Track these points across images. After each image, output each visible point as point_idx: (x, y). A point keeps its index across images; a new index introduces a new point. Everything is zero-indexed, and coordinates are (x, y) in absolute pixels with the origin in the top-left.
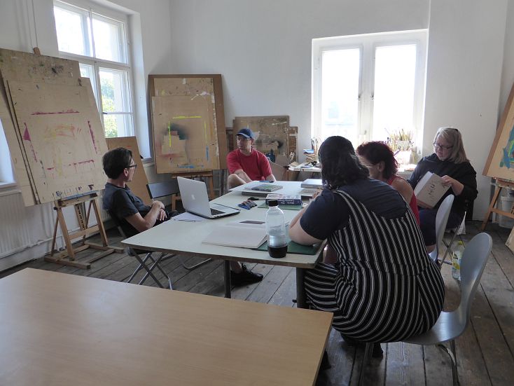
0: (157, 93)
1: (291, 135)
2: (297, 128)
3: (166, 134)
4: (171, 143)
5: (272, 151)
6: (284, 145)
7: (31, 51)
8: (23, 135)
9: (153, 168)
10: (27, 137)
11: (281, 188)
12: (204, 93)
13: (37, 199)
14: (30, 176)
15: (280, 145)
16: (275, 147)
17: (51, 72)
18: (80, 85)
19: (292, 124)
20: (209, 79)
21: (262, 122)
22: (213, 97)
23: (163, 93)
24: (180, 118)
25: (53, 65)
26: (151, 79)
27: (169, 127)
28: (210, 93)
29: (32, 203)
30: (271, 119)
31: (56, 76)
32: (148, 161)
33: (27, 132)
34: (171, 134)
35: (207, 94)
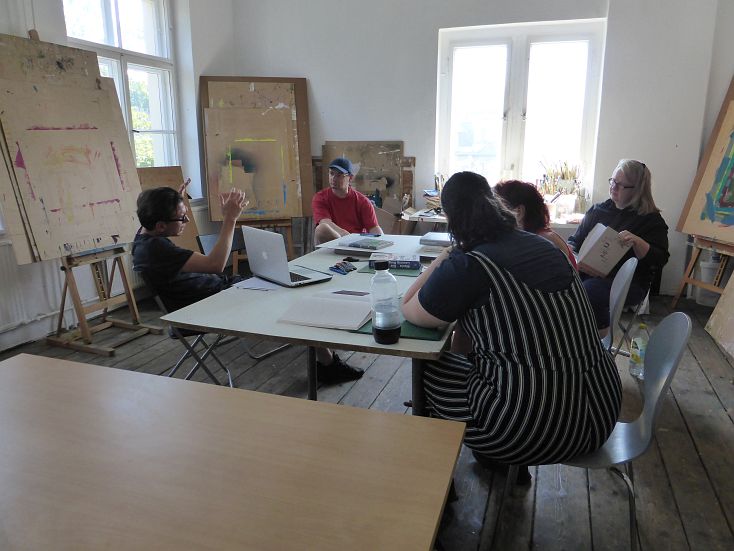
0: (211, 102)
1: (405, 169)
2: (414, 159)
3: (225, 163)
4: (233, 178)
5: (378, 191)
6: (396, 183)
7: (25, 35)
8: (14, 160)
9: (206, 212)
10: (20, 163)
11: (391, 244)
12: (281, 105)
13: (36, 254)
14: (25, 221)
15: (390, 183)
16: (382, 186)
17: (55, 67)
18: (100, 88)
19: (408, 152)
20: (288, 85)
21: (365, 149)
22: (294, 112)
23: (221, 103)
24: (246, 141)
25: (59, 57)
26: (204, 82)
27: (229, 155)
28: (290, 105)
29: (29, 260)
30: (377, 145)
31: (63, 73)
32: (199, 202)
33: (19, 155)
34: (233, 164)
35: (285, 106)
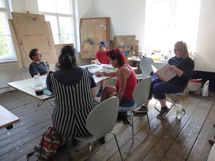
0: (83, 26)
1: (136, 44)
2: (138, 41)
3: (85, 42)
4: (87, 46)
5: (128, 51)
6: (133, 48)
8: (20, 43)
9: (80, 56)
10: (22, 44)
12: (102, 26)
13: (24, 66)
14: (22, 58)
16: (129, 49)
17: (32, 20)
18: (45, 24)
19: (137, 39)
20: (104, 20)
21: (125, 38)
22: (105, 27)
23: (85, 26)
24: (91, 36)
25: (34, 17)
26: (81, 20)
27: (87, 40)
28: (104, 26)
29: (22, 67)
30: (128, 36)
31: (35, 21)
32: (79, 53)
34: (87, 43)
35: (103, 26)
